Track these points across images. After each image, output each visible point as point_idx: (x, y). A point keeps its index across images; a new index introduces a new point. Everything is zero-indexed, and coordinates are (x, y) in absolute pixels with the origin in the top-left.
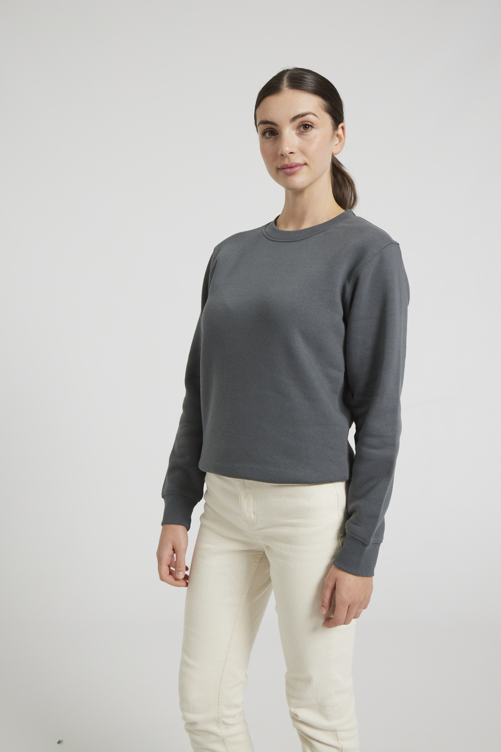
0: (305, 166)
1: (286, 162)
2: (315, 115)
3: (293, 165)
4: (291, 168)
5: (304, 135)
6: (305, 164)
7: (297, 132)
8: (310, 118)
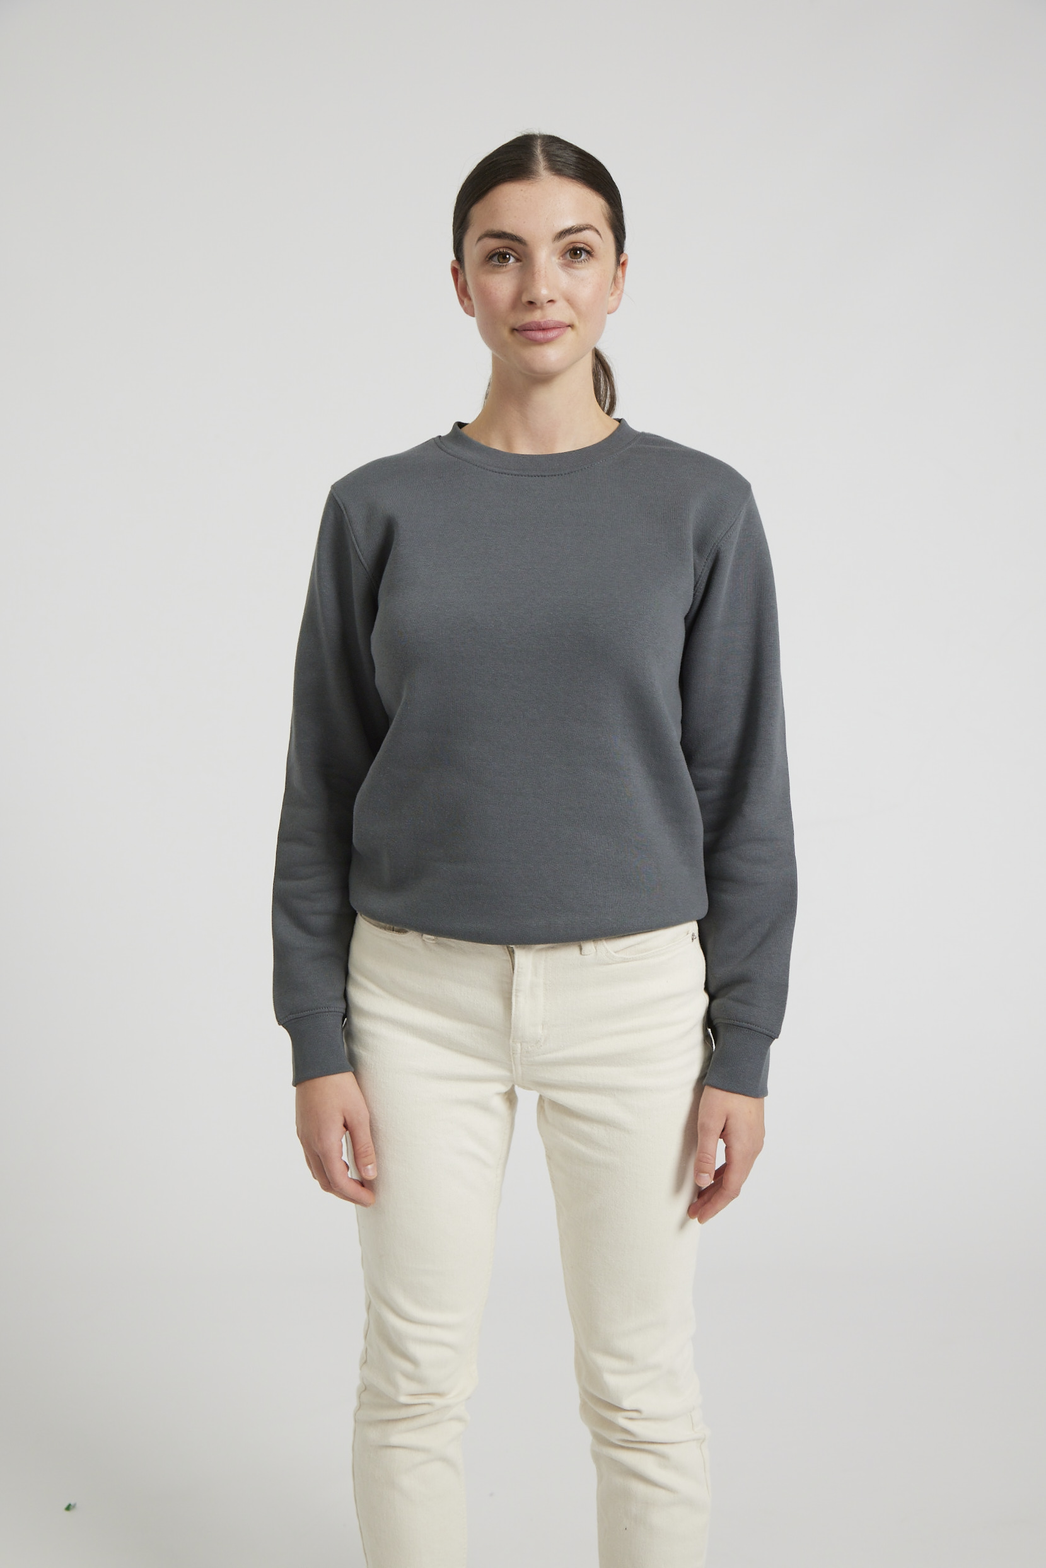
0: (570, 328)
1: (537, 316)
2: (597, 231)
3: (551, 325)
4: (544, 330)
5: (573, 268)
6: (571, 326)
7: (562, 261)
8: (588, 236)
